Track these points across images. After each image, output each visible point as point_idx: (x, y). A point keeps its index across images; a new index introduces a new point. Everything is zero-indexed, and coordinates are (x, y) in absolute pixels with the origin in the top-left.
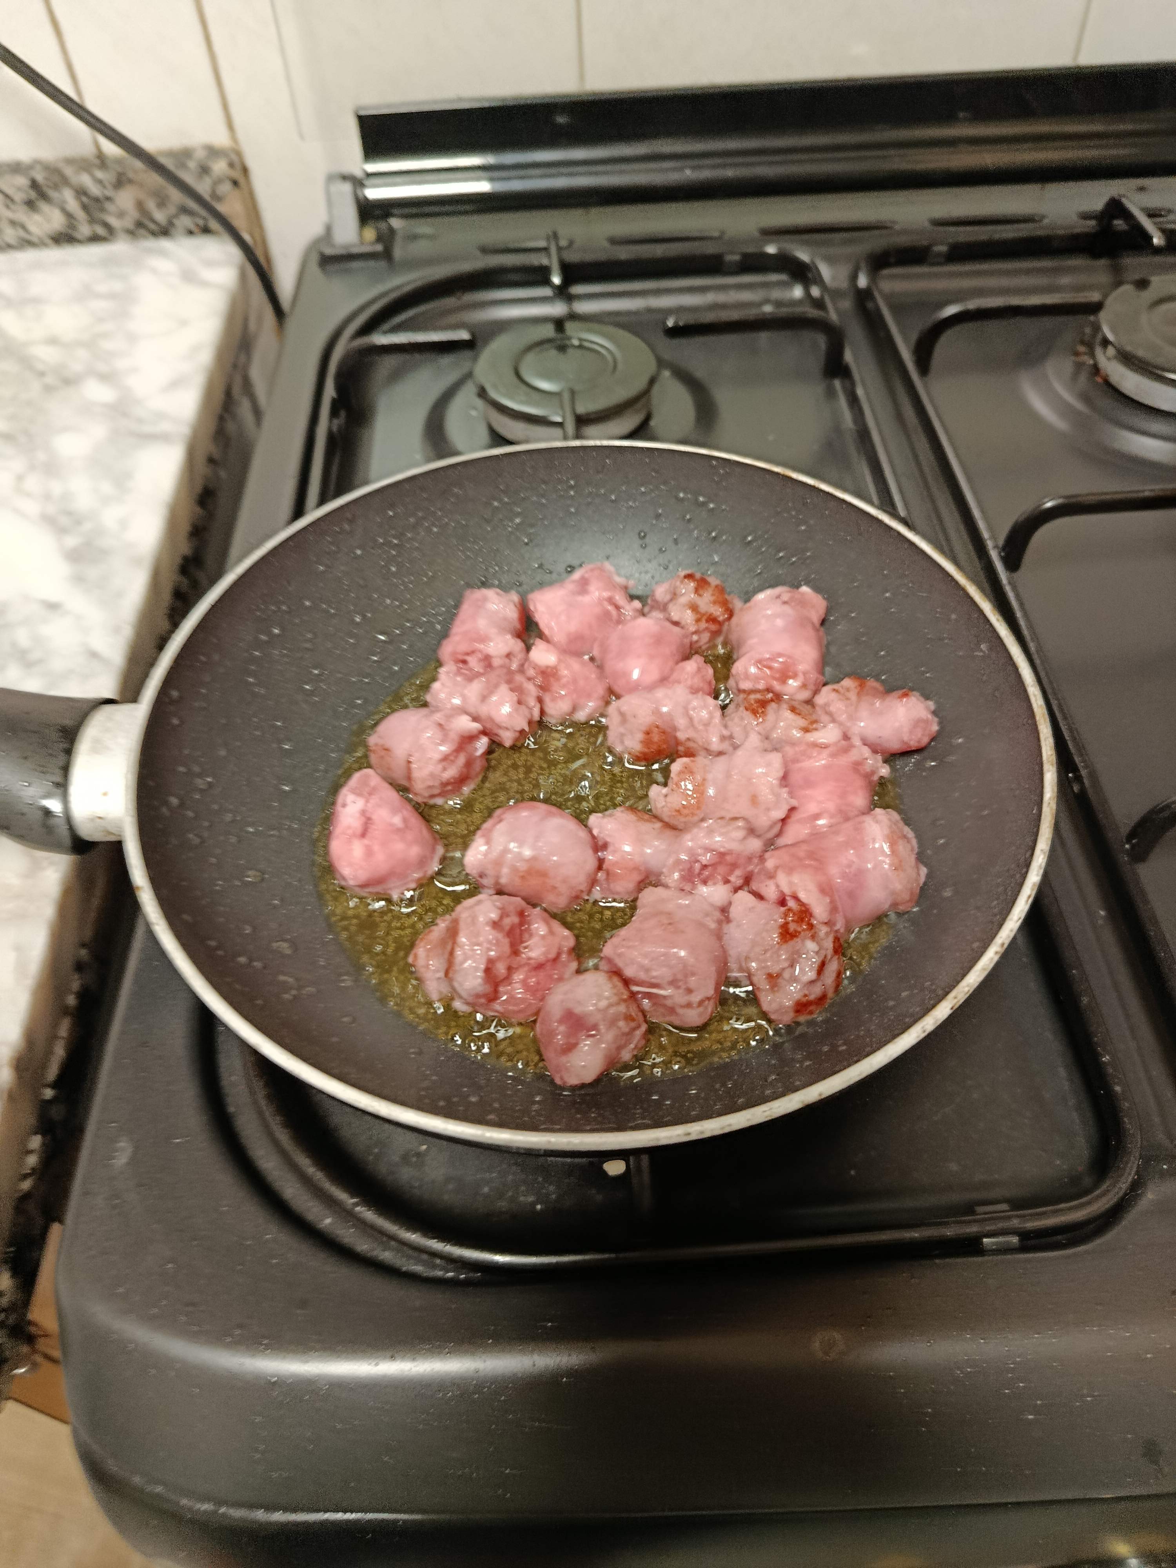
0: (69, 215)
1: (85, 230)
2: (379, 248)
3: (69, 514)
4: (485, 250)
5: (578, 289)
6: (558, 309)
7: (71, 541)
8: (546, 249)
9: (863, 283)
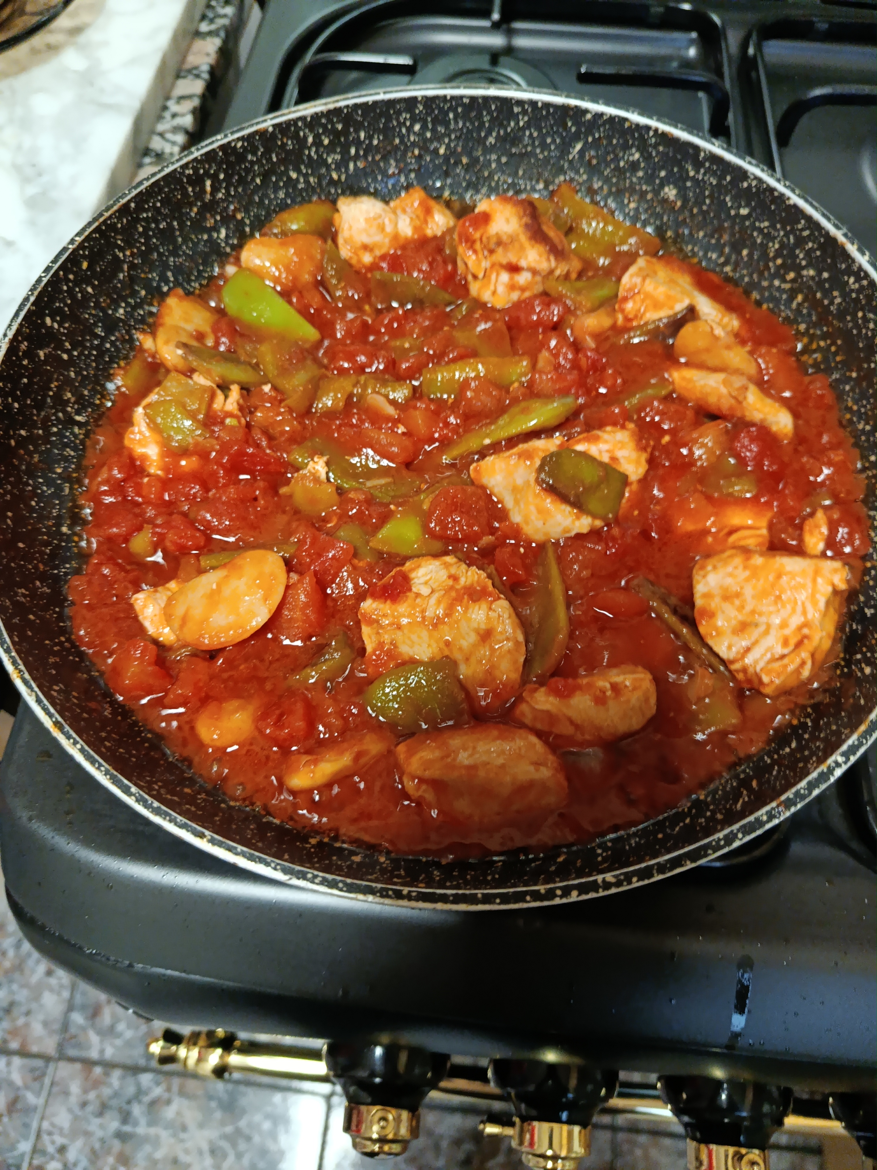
3: (33, 165)
5: (518, 25)
6: (497, 41)
7: (32, 190)
9: (751, 51)
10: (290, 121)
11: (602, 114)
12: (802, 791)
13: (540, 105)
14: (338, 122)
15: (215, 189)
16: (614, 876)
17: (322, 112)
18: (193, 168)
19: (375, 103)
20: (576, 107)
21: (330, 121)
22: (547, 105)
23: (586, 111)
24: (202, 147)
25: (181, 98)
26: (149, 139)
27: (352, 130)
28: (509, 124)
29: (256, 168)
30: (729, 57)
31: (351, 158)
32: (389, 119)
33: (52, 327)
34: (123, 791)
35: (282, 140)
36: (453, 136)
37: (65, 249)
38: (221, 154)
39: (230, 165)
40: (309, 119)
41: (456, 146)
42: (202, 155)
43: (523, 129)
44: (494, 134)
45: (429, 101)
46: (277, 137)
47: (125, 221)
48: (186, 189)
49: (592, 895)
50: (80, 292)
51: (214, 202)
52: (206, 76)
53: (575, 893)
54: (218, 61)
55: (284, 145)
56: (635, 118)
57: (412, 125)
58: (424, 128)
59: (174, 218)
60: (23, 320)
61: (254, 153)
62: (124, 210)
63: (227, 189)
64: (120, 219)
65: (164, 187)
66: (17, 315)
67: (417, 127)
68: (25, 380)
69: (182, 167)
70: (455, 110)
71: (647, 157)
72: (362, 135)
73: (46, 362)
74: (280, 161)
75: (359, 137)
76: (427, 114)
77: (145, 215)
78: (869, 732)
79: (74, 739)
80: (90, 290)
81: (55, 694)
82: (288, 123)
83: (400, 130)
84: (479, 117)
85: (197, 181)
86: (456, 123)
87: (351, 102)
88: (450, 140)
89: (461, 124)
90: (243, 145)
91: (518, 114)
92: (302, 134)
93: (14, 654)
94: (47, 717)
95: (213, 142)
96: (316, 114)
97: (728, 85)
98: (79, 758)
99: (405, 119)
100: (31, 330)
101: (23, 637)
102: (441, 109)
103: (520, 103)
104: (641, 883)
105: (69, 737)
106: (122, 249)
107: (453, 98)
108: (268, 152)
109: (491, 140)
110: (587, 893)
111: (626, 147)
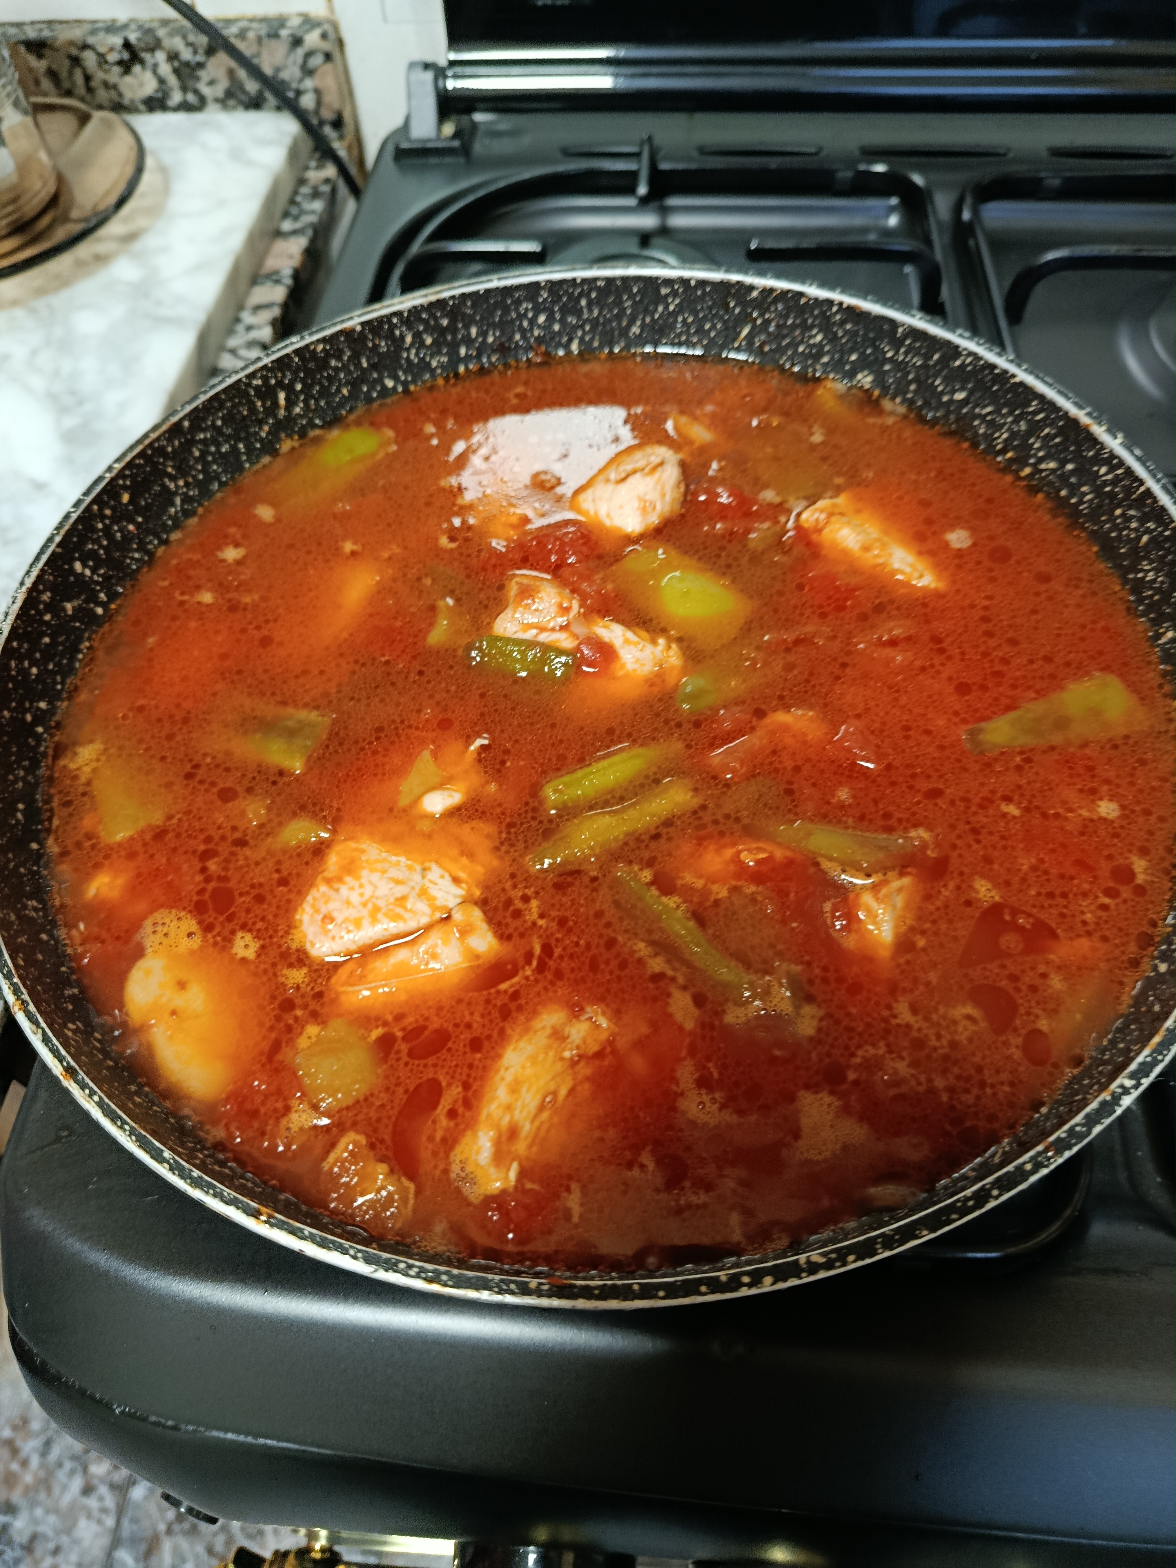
0: (162, 81)
1: (176, 97)
2: (456, 143)
3: (73, 393)
4: (568, 153)
5: (674, 201)
6: (647, 221)
8: (637, 155)
9: (966, 215)
10: (383, 317)
11: (772, 290)
12: (1078, 1129)
13: (693, 283)
14: (442, 317)
15: (290, 403)
16: (823, 1255)
17: (422, 306)
18: (262, 377)
19: (488, 291)
20: (738, 282)
21: (433, 316)
22: (702, 283)
23: (752, 288)
24: (273, 352)
25: (258, 308)
26: (217, 356)
27: (460, 326)
28: (656, 310)
29: (342, 376)
30: (940, 224)
31: (460, 360)
32: (506, 310)
33: (82, 574)
34: (152, 1157)
35: (372, 340)
36: (587, 328)
37: (100, 479)
38: (296, 360)
39: (309, 373)
40: (406, 315)
41: (592, 340)
42: (272, 362)
43: (675, 314)
44: (638, 323)
45: (554, 286)
46: (366, 337)
47: (177, 443)
48: (254, 403)
49: (793, 1282)
50: (120, 530)
51: (290, 419)
52: (289, 281)
53: (768, 1280)
54: (304, 264)
55: (376, 347)
56: (814, 291)
57: (535, 317)
58: (551, 319)
59: (240, 440)
60: (46, 564)
61: (339, 358)
62: (176, 428)
63: (306, 401)
64: (170, 440)
65: (225, 401)
66: (37, 558)
67: (542, 319)
68: (47, 640)
69: (247, 376)
70: (588, 295)
71: (833, 339)
72: (474, 331)
73: (74, 618)
74: (373, 366)
75: (469, 334)
76: (553, 302)
77: (202, 436)
78: (1165, 1045)
79: (91, 1089)
80: (131, 527)
81: (70, 1034)
82: (381, 320)
83: (521, 324)
84: (619, 302)
85: (267, 393)
86: (590, 311)
87: (457, 292)
88: (584, 333)
89: (596, 313)
90: (324, 350)
91: (667, 296)
92: (397, 333)
93: (16, 980)
94: (56, 1061)
95: (287, 346)
96: (415, 307)
97: (939, 255)
98: (97, 1114)
99: (527, 309)
100: (56, 577)
101: (30, 961)
102: (571, 296)
103: (668, 282)
104: (860, 1263)
105: (83, 1086)
106: (173, 478)
107: (584, 281)
108: (355, 358)
109: (635, 330)
110: (785, 1280)
111: (806, 328)
